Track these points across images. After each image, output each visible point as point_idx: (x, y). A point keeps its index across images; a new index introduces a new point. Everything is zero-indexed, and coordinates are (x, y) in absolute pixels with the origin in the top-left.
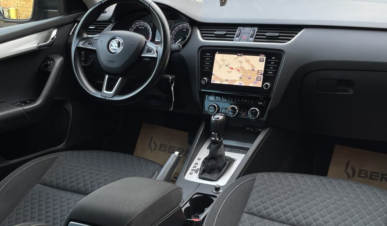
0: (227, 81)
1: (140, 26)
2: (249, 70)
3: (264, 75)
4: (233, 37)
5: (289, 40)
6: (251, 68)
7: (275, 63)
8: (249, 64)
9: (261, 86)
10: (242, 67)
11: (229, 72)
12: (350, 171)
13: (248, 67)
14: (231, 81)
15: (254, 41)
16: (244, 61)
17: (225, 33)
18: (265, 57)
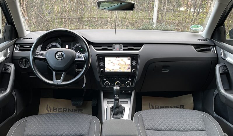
0: (113, 70)
1: (53, 45)
2: (123, 64)
3: (131, 66)
4: (112, 49)
5: (139, 50)
6: (124, 63)
7: (136, 60)
8: (123, 61)
9: (130, 71)
10: (120, 63)
11: (113, 66)
12: (151, 107)
13: (123, 63)
14: (115, 70)
15: (123, 51)
16: (120, 60)
17: (107, 47)
18: (130, 58)
